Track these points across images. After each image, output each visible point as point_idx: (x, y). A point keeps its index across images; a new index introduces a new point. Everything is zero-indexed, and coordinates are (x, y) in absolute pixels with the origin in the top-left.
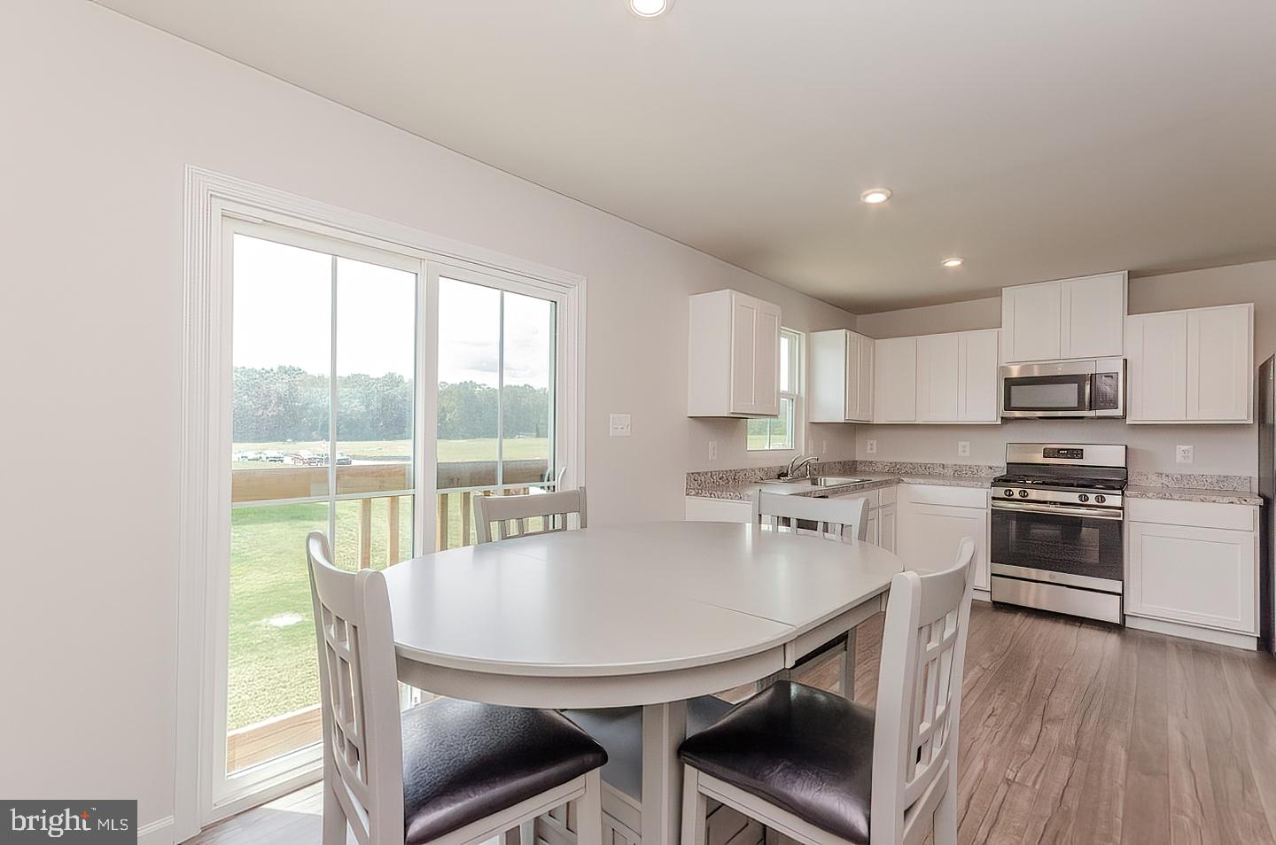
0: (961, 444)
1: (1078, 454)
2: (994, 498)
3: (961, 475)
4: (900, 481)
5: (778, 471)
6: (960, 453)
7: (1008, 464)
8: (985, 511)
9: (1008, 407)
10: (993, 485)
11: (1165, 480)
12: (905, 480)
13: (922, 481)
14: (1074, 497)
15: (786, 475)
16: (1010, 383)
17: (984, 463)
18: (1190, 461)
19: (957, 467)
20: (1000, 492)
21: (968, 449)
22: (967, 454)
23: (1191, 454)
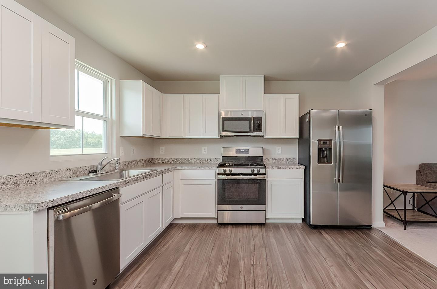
0: (203, 148)
1: (247, 151)
2: (218, 174)
3: (203, 163)
4: (175, 168)
5: (89, 169)
6: (203, 152)
7: (222, 157)
8: (215, 180)
9: (223, 130)
10: (218, 167)
11: (274, 161)
12: (178, 167)
13: (186, 167)
14: (249, 171)
15: (95, 171)
16: (224, 119)
17: (213, 156)
18: (280, 153)
19: (202, 159)
20: (221, 170)
21: (206, 150)
22: (206, 153)
23: (280, 150)
